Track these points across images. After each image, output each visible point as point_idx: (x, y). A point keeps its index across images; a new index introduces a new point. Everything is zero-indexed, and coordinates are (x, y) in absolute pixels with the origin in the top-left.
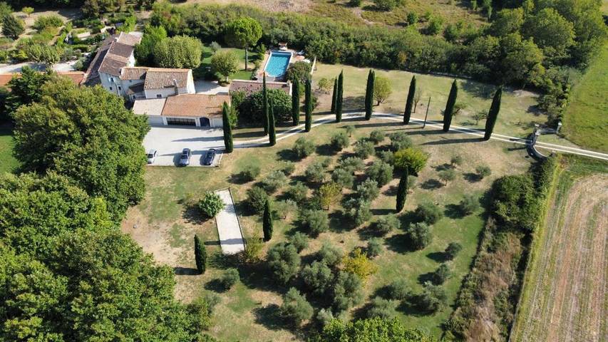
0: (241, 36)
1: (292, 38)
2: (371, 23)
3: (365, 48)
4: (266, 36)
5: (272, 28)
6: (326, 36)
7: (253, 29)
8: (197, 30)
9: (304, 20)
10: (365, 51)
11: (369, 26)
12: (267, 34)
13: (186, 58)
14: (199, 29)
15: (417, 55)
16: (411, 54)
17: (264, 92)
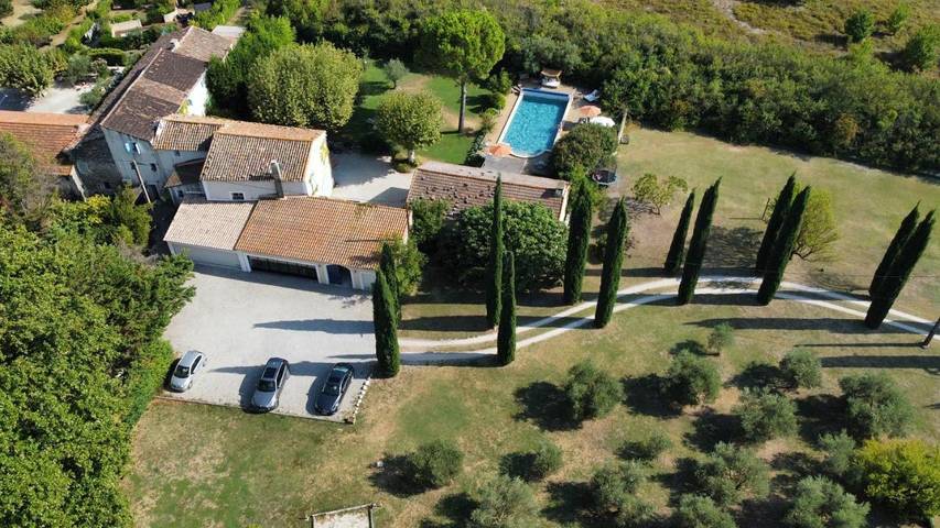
0: (453, 55)
1: (574, 59)
2: (757, 31)
3: (751, 97)
4: (514, 51)
5: (530, 32)
6: (653, 61)
7: (483, 41)
8: (362, 30)
9: (604, 18)
10: (751, 105)
11: (753, 39)
12: (517, 47)
13: (316, 101)
14: (367, 27)
15: (885, 124)
16: (870, 121)
17: (494, 210)
